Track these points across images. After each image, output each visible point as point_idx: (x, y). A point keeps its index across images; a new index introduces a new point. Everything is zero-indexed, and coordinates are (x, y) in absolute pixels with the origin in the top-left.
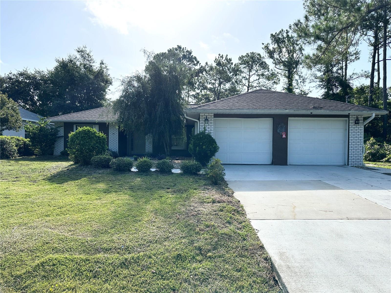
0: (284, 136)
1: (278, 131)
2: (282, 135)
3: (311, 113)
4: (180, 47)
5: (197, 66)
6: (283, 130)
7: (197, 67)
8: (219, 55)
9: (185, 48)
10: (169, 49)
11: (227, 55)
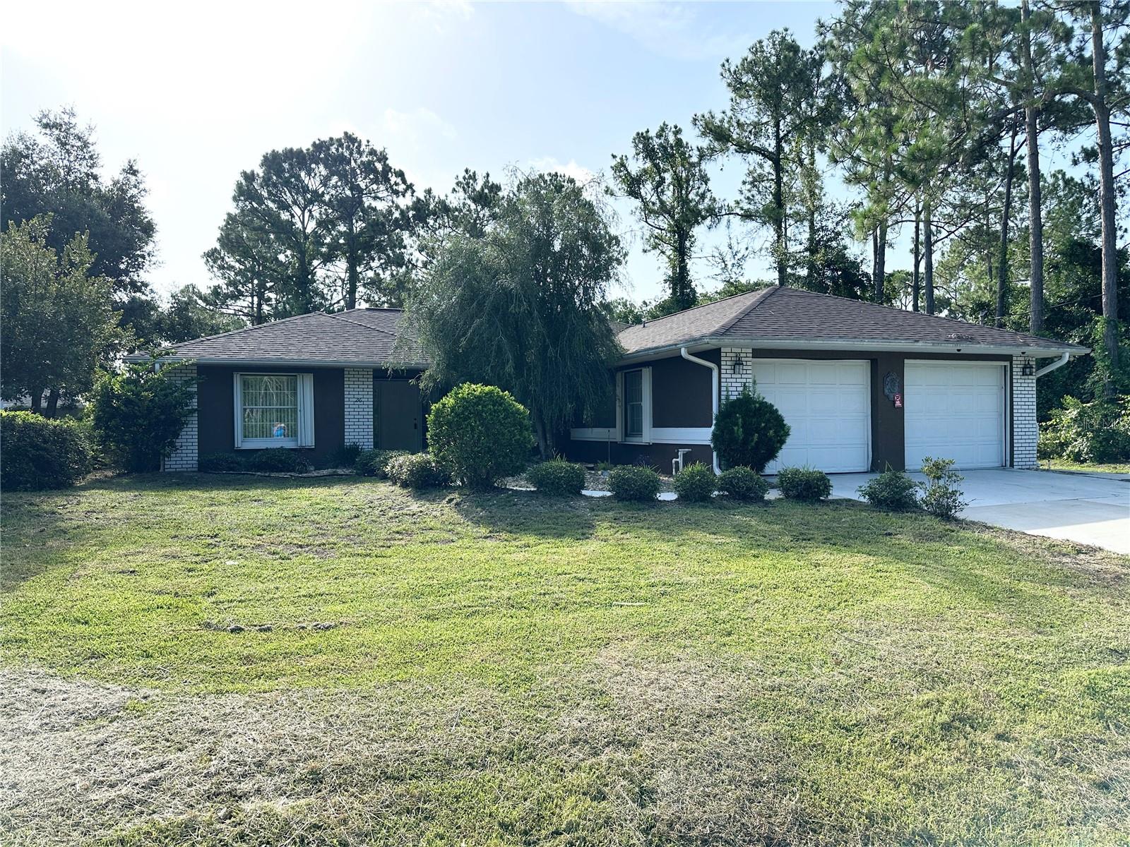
0: (898, 404)
1: (886, 391)
2: (894, 402)
3: (959, 350)
4: (350, 139)
5: (404, 196)
6: (896, 389)
7: (405, 202)
8: (467, 171)
9: (368, 142)
10: (317, 142)
11: (488, 175)
